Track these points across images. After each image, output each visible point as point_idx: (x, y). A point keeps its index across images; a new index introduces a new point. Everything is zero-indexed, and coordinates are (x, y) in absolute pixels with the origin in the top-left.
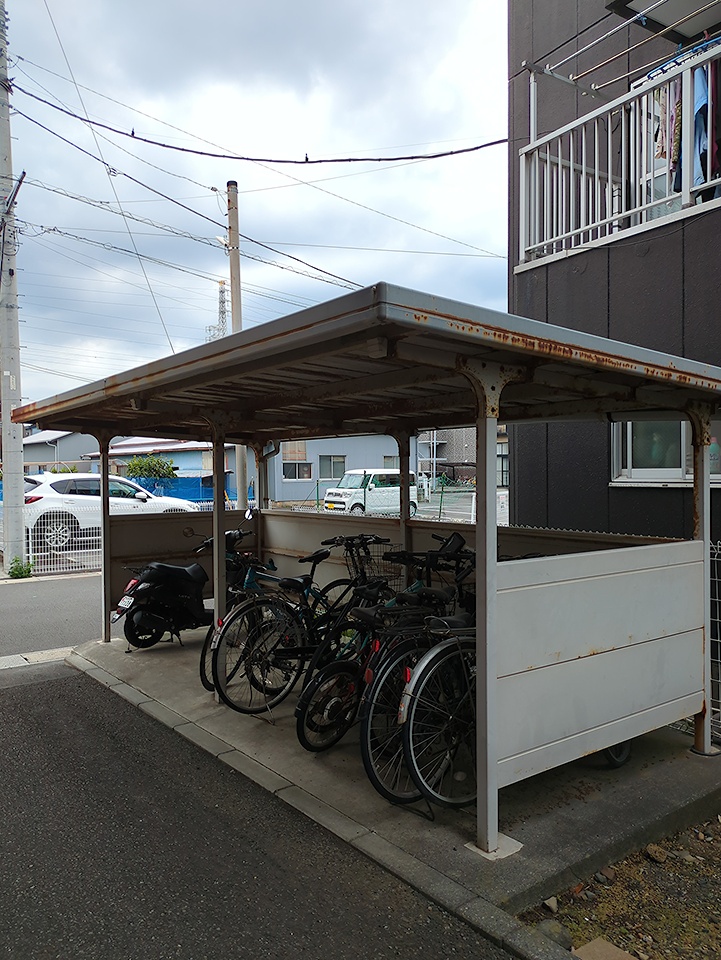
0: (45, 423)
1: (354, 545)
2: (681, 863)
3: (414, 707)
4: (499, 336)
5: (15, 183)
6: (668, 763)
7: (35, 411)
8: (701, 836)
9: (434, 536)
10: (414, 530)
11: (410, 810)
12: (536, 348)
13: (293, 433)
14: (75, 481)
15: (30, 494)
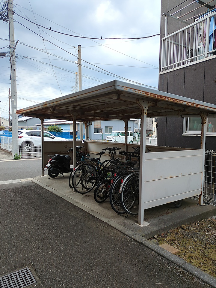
0: (26, 114)
1: (111, 150)
2: (190, 229)
3: (124, 189)
4: (146, 94)
5: (15, 43)
6: (191, 207)
7: (23, 111)
8: (196, 224)
9: (133, 148)
10: (128, 147)
11: (122, 216)
12: (156, 97)
13: (96, 119)
14: (33, 132)
15: (20, 136)
